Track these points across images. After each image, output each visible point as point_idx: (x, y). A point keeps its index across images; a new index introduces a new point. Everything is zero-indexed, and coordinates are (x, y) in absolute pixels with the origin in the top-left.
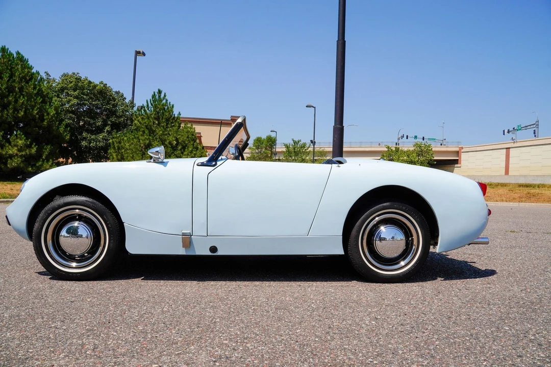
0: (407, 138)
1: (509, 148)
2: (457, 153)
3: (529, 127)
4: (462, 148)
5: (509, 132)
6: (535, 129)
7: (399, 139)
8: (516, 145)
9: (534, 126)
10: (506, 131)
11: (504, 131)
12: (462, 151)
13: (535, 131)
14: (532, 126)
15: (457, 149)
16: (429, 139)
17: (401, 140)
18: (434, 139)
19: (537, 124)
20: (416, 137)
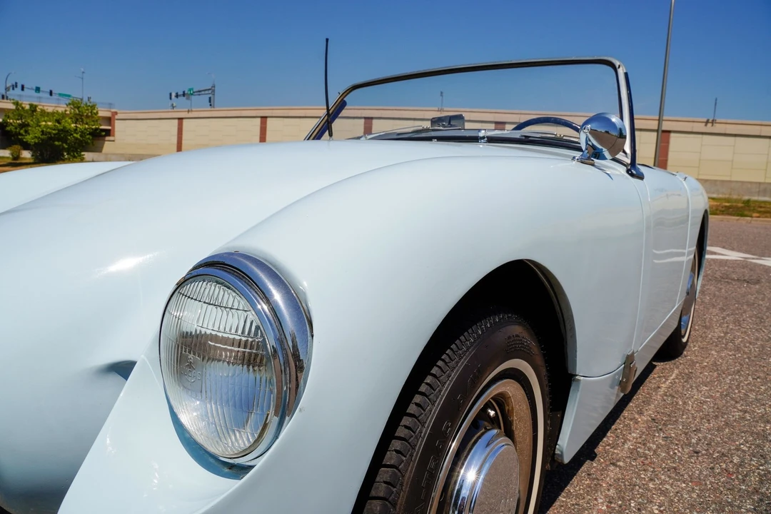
0: (23, 89)
1: (182, 119)
2: (109, 120)
3: (203, 93)
4: (116, 113)
5: (177, 96)
6: (211, 95)
7: (7, 89)
8: (191, 115)
9: (210, 91)
10: (174, 95)
11: (171, 94)
12: (116, 117)
13: (210, 98)
14: (207, 92)
15: (108, 114)
16: (60, 95)
17: (11, 91)
18: (69, 96)
19: (212, 90)
20: (38, 89)
